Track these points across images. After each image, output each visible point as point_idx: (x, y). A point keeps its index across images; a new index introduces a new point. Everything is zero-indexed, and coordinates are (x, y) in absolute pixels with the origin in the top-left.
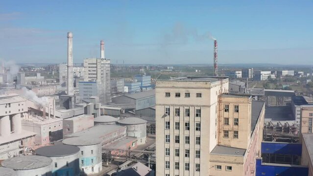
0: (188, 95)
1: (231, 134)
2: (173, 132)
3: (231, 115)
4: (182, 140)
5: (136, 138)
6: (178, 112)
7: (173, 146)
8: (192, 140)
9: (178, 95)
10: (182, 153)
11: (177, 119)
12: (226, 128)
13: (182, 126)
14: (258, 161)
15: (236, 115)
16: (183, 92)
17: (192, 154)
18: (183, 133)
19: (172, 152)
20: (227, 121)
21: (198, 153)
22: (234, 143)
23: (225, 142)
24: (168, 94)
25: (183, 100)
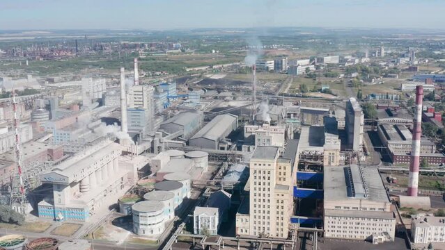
0: (264, 165)
1: (282, 179)
2: (258, 180)
3: (282, 171)
4: (262, 184)
5: (202, 168)
6: (260, 172)
7: (258, 186)
8: (266, 184)
9: (260, 165)
10: (262, 190)
11: (260, 175)
12: (280, 176)
13: (262, 178)
14: (295, 188)
15: (285, 171)
16: (262, 164)
17: (266, 189)
18: (262, 181)
19: (257, 189)
20: (280, 173)
21: (269, 189)
22: (283, 183)
23: (279, 183)
24: (256, 164)
25: (262, 167)
